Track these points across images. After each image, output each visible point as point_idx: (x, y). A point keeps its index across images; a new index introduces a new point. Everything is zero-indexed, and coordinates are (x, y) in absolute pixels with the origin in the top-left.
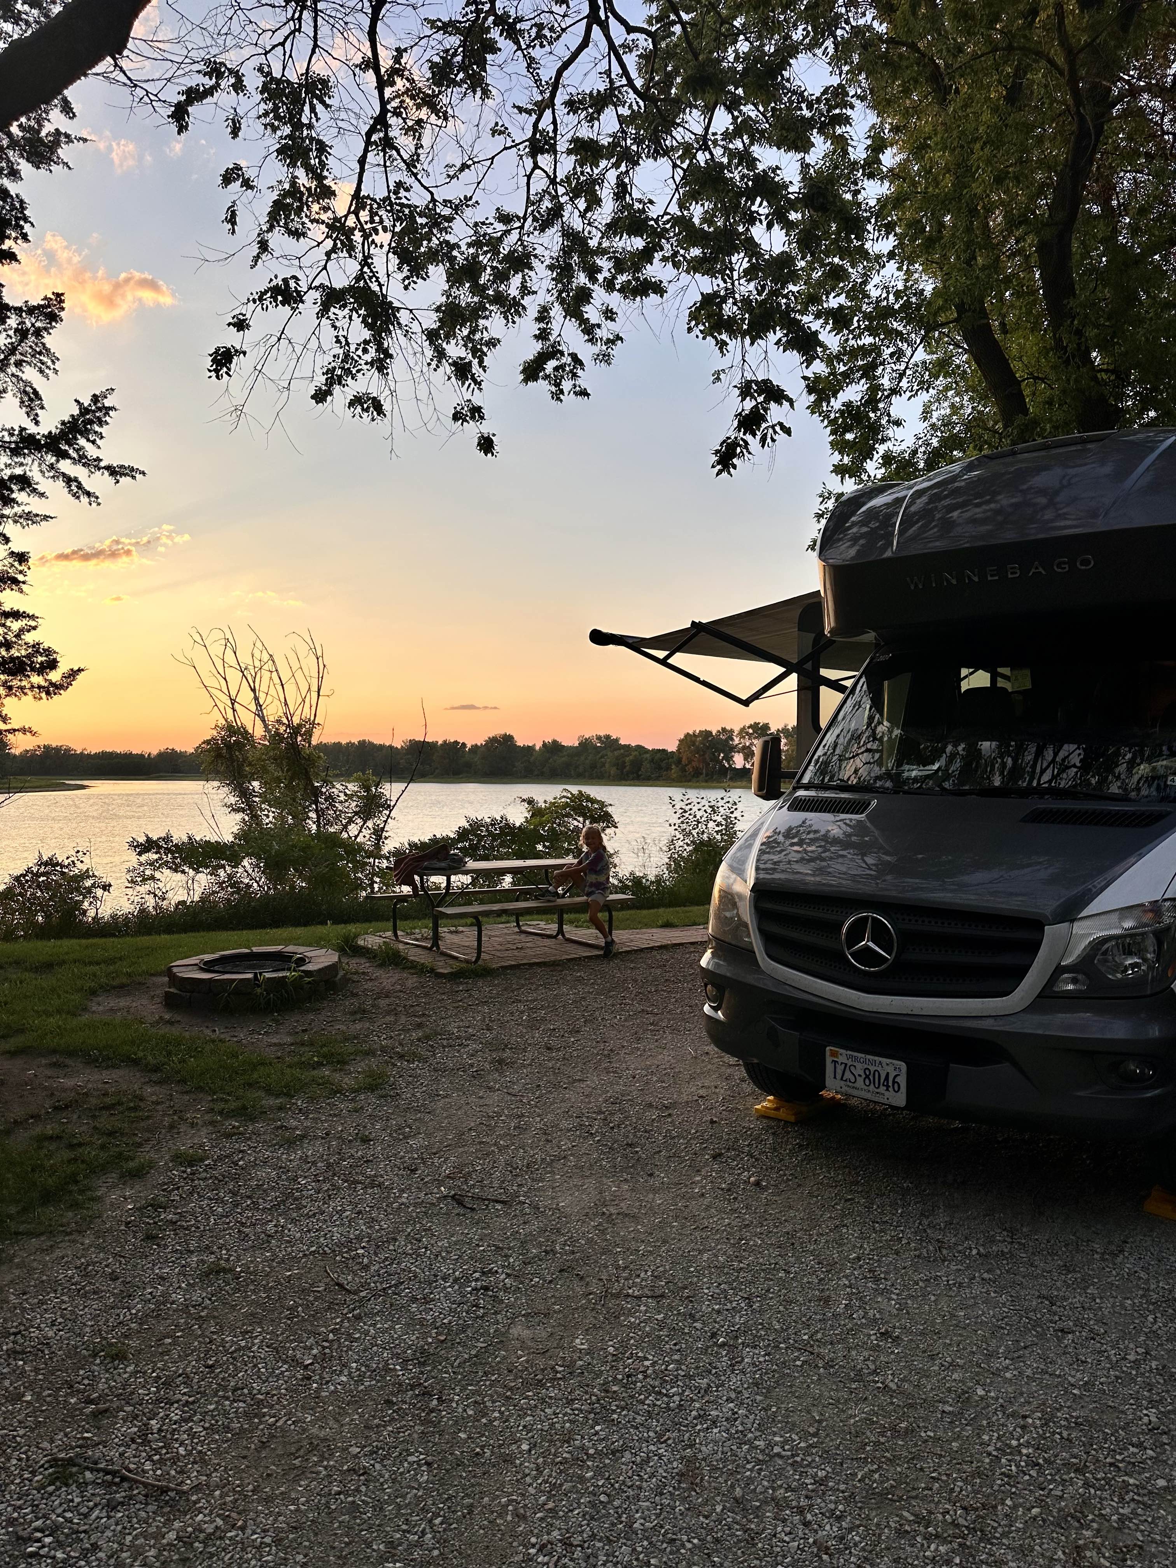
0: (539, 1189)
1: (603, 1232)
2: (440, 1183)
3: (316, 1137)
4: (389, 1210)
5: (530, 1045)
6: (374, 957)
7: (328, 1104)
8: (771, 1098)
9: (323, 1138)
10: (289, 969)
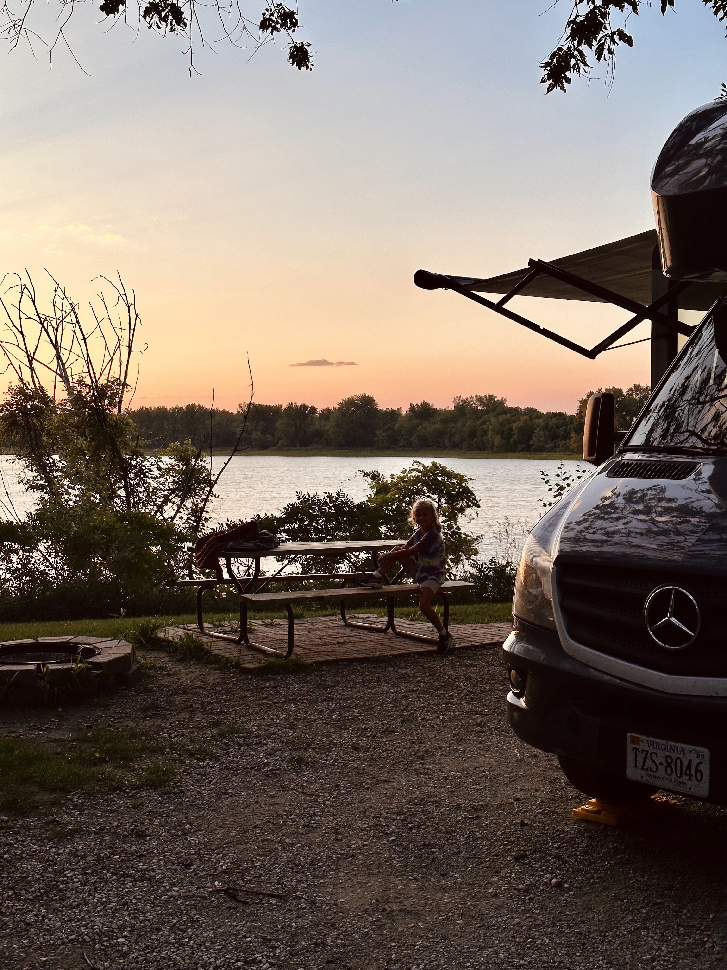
0: (319, 886)
1: (380, 927)
2: (215, 878)
3: (89, 832)
4: (157, 902)
5: (336, 744)
6: (175, 651)
7: (106, 800)
8: (594, 801)
9: (96, 833)
10: (75, 661)
